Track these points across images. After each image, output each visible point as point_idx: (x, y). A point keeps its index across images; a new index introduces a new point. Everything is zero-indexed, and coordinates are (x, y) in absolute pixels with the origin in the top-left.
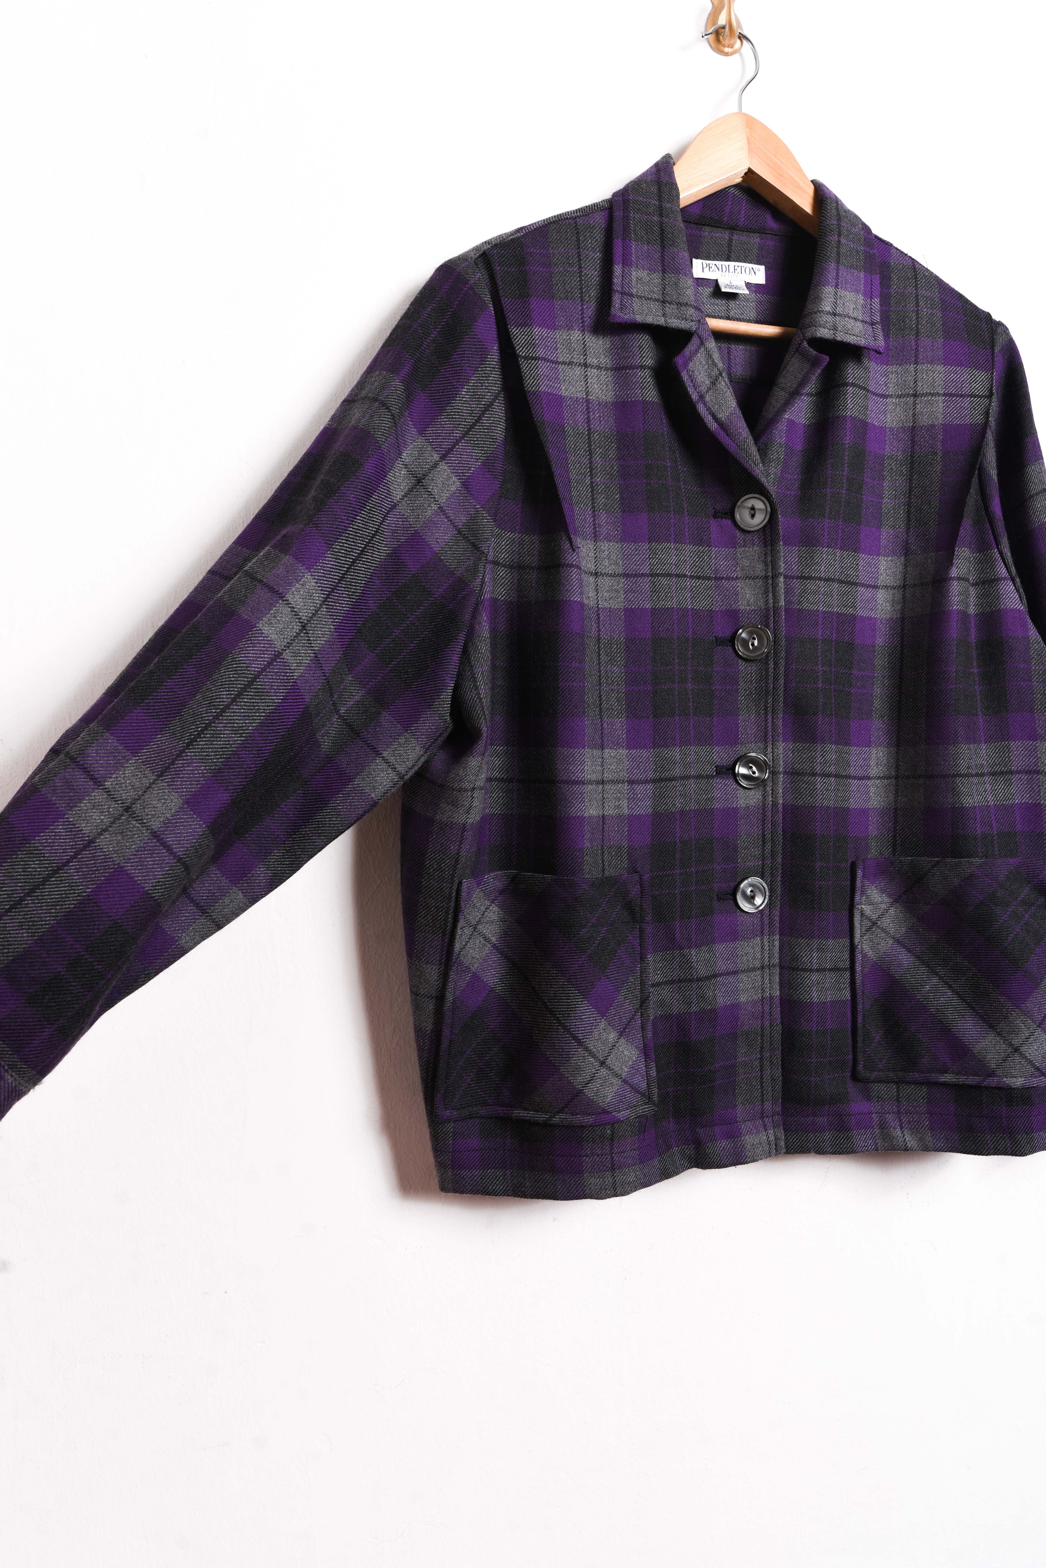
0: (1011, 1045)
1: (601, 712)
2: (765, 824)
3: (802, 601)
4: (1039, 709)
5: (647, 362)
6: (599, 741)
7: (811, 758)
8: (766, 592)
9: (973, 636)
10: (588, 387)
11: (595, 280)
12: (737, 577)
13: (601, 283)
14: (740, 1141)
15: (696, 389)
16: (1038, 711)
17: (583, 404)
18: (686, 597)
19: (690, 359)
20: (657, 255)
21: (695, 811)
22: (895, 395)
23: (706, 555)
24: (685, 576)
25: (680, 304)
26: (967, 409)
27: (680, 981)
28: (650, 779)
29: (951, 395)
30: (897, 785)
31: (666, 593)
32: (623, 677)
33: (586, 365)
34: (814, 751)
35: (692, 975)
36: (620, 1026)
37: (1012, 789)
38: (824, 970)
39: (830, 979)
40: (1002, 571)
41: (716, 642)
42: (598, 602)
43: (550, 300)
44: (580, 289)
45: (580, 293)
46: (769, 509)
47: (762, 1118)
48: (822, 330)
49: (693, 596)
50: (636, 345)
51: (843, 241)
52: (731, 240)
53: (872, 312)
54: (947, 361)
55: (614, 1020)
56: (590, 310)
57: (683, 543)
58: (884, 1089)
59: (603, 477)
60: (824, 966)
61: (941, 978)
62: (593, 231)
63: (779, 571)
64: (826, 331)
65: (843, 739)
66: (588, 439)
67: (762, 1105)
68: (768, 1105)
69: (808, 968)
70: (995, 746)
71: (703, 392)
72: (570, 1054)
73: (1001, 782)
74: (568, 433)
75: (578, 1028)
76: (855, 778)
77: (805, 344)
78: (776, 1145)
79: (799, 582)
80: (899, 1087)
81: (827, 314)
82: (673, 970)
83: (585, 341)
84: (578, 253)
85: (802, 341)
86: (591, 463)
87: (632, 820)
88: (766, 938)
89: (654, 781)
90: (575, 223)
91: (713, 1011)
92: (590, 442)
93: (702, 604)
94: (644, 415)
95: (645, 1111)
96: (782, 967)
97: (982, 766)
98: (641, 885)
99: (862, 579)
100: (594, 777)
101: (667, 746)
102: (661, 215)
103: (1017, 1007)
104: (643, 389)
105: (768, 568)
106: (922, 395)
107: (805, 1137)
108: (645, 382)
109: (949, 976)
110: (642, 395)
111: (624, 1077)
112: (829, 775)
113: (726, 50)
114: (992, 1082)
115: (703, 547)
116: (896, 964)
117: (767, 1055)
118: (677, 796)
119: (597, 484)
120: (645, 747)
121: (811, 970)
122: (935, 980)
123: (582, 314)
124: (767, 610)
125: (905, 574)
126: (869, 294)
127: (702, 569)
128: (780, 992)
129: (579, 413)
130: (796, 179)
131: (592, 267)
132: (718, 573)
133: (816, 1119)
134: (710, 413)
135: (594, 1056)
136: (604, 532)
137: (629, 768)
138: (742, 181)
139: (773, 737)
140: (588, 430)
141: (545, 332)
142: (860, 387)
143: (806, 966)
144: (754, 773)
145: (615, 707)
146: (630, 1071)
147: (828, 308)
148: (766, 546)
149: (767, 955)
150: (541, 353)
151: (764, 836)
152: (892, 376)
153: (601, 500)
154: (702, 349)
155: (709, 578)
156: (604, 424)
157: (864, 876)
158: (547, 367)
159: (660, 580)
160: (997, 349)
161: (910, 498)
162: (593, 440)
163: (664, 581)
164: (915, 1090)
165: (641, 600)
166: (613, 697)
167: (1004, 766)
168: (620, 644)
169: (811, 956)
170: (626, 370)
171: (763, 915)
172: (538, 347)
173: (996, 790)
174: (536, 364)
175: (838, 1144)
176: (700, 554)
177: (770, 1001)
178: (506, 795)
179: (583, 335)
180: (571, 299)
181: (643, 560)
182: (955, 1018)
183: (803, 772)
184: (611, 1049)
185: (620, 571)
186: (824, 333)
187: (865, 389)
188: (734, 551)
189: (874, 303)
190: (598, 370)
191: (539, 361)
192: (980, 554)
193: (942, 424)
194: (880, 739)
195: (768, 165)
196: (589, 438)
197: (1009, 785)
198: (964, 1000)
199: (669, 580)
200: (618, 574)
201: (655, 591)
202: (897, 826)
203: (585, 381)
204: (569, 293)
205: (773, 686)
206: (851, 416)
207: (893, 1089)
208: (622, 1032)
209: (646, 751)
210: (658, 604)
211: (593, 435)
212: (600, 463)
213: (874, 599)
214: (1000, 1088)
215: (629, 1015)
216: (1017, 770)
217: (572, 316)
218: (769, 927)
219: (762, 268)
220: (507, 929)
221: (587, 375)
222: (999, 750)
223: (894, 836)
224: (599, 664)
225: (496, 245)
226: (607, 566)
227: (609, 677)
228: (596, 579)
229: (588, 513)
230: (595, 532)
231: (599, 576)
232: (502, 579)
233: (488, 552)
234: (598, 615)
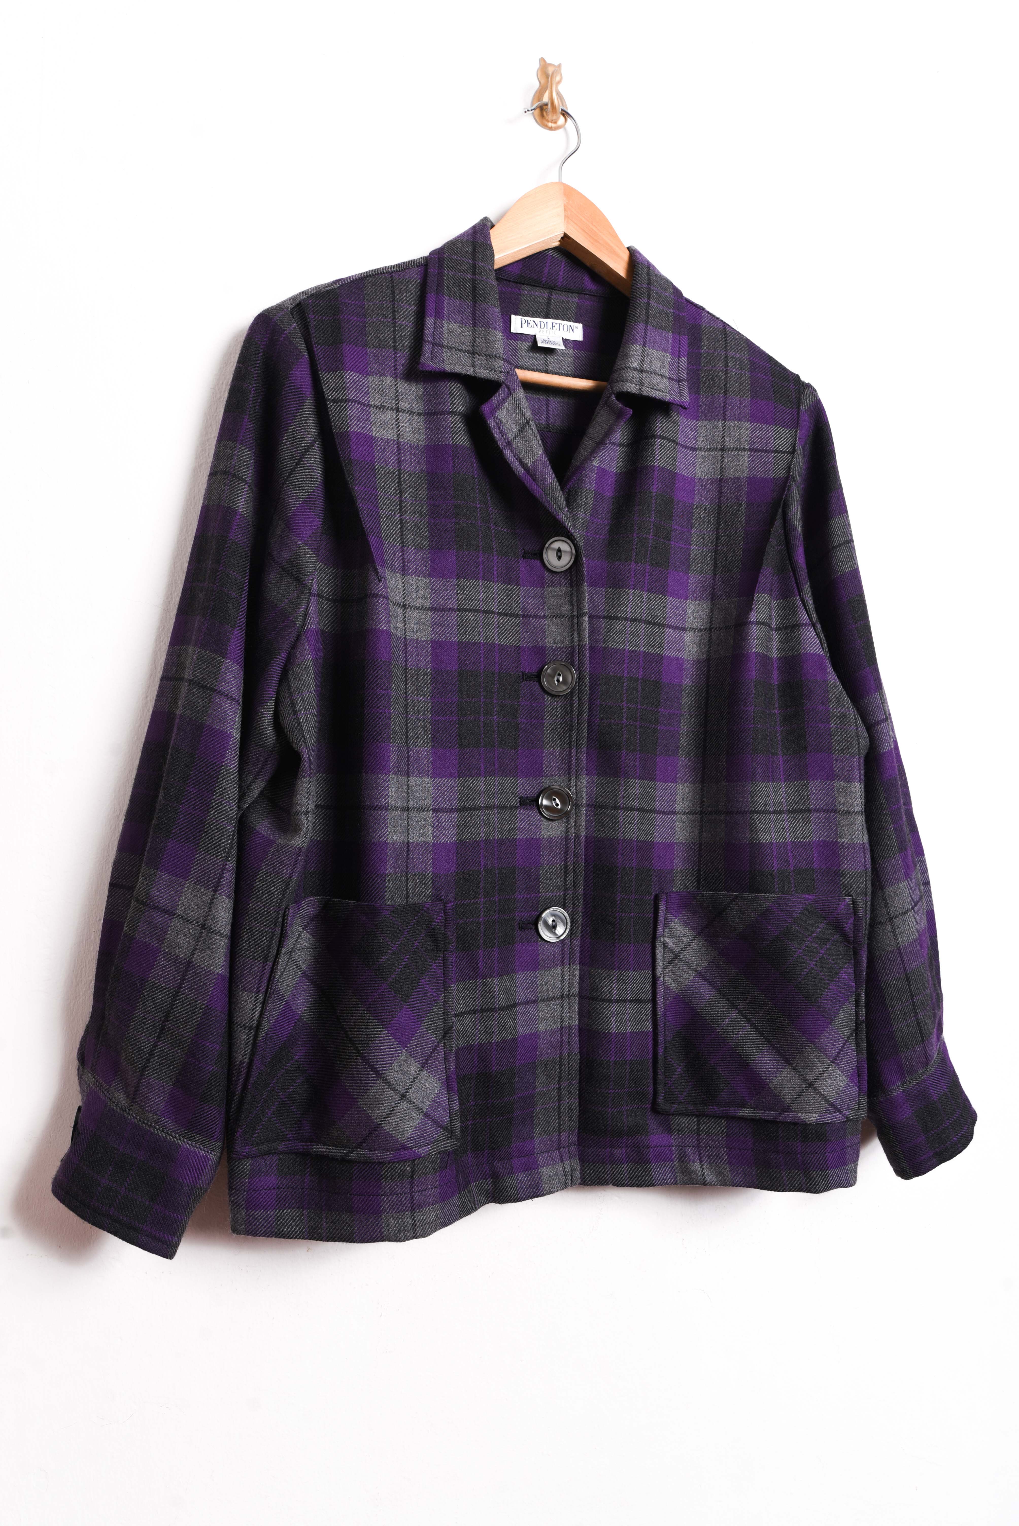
0: (805, 1080)
1: (407, 740)
2: (567, 855)
3: (608, 640)
4: (837, 750)
5: (458, 408)
6: (405, 768)
7: (615, 792)
8: (572, 631)
9: (775, 679)
10: (399, 430)
11: (409, 331)
12: (544, 615)
13: (415, 333)
14: (537, 1172)
15: (502, 436)
16: (835, 752)
17: (394, 445)
18: (493, 632)
19: (498, 407)
20: (469, 310)
21: (498, 840)
22: (704, 449)
23: (514, 594)
24: (493, 612)
25: (488, 356)
26: (771, 464)
27: (483, 1010)
28: (455, 808)
29: (757, 450)
30: (702, 820)
31: (473, 628)
32: (429, 707)
33: (397, 410)
34: (618, 785)
35: (494, 1004)
36: (421, 1057)
37: (810, 826)
38: (625, 1001)
39: (631, 1010)
40: (805, 618)
41: (523, 677)
42: (405, 633)
43: (363, 347)
44: (394, 338)
45: (393, 342)
46: (574, 551)
47: (559, 1148)
48: (629, 384)
49: (500, 632)
50: (447, 392)
51: (653, 303)
52: (549, 299)
53: (679, 370)
54: (754, 418)
55: (415, 1051)
56: (403, 358)
57: (491, 581)
58: (684, 1122)
59: (412, 515)
60: (624, 997)
61: (740, 1012)
62: (409, 285)
63: (584, 611)
64: (633, 386)
65: (649, 774)
66: (398, 478)
67: (559, 1136)
68: (564, 1136)
69: (607, 999)
70: (795, 785)
71: (510, 439)
73: (799, 820)
74: (378, 472)
75: (377, 1059)
76: (660, 812)
77: (613, 398)
78: (572, 1176)
79: (605, 622)
80: (700, 1120)
81: (634, 370)
82: (476, 1000)
83: (397, 387)
84: (392, 305)
85: (611, 395)
86: (401, 501)
87: (437, 848)
88: (566, 967)
89: (458, 810)
90: (391, 277)
91: (513, 1040)
92: (400, 482)
93: (510, 639)
94: (454, 458)
95: (447, 1147)
96: (581, 996)
97: (781, 804)
98: (445, 912)
99: (668, 621)
100: (399, 803)
101: (472, 776)
102: (474, 273)
103: (812, 1042)
104: (453, 434)
105: (573, 608)
106: (729, 450)
107: (603, 1169)
108: (456, 427)
109: (747, 1010)
110: (452, 439)
111: (425, 1110)
112: (632, 809)
113: (551, 124)
114: (787, 1117)
115: (511, 586)
116: (697, 997)
117: (565, 1084)
118: (480, 825)
119: (406, 521)
120: (451, 776)
121: (611, 1001)
122: (734, 1014)
123: (394, 362)
124: (573, 647)
125: (711, 617)
126: (676, 353)
127: (509, 607)
128: (579, 1022)
129: (390, 454)
130: (612, 244)
131: (406, 318)
132: (526, 611)
133: (614, 1151)
134: (517, 459)
135: (393, 1089)
136: (413, 566)
137: (434, 796)
138: (560, 245)
139: (576, 770)
140: (398, 470)
141: (357, 376)
142: (668, 439)
143: (605, 997)
144: (557, 805)
145: (421, 735)
146: (432, 1104)
147: (635, 365)
148: (572, 587)
149: (567, 985)
150: (351, 395)
151: (566, 867)
152: (702, 431)
153: (410, 537)
154: (510, 398)
155: (517, 616)
156: (413, 466)
157: (667, 909)
158: (358, 409)
159: (467, 615)
160: (803, 409)
161: (717, 546)
162: (404, 480)
163: (472, 616)
164: (715, 1123)
165: (448, 633)
166: (420, 726)
167: (802, 804)
168: (426, 674)
169: (611, 987)
170: (437, 415)
171: (564, 945)
172: (349, 390)
173: (794, 828)
174: (346, 406)
175: (636, 1177)
176: (508, 593)
177: (569, 1031)
179: (395, 382)
180: (384, 348)
181: (450, 595)
182: (753, 1052)
183: (606, 805)
184: (412, 1082)
185: (428, 604)
186: (631, 387)
187: (673, 441)
188: (543, 590)
189: (682, 362)
190: (410, 414)
191: (349, 403)
192: (783, 600)
193: (747, 477)
194: (686, 775)
195: (584, 231)
196: (400, 478)
197: (807, 822)
198: (762, 1035)
199: (476, 616)
200: (426, 608)
201: (462, 625)
202: (701, 861)
203: (397, 425)
204: (382, 342)
205: (577, 722)
206: (658, 467)
207: (694, 1123)
208: (423, 1064)
209: (451, 780)
210: (465, 638)
211: (404, 476)
212: (410, 501)
213: (681, 640)
214: (795, 1124)
215: (432, 1046)
216: (815, 809)
217: (384, 363)
218: (570, 957)
219: (580, 326)
221: (398, 419)
222: (798, 788)
223: (699, 870)
224: (406, 693)
225: (312, 295)
226: (415, 600)
227: (416, 707)
228: (403, 610)
229: (397, 548)
230: (404, 566)
231: (407, 608)
232: (326, 612)
233: (312, 586)
234: (406, 645)
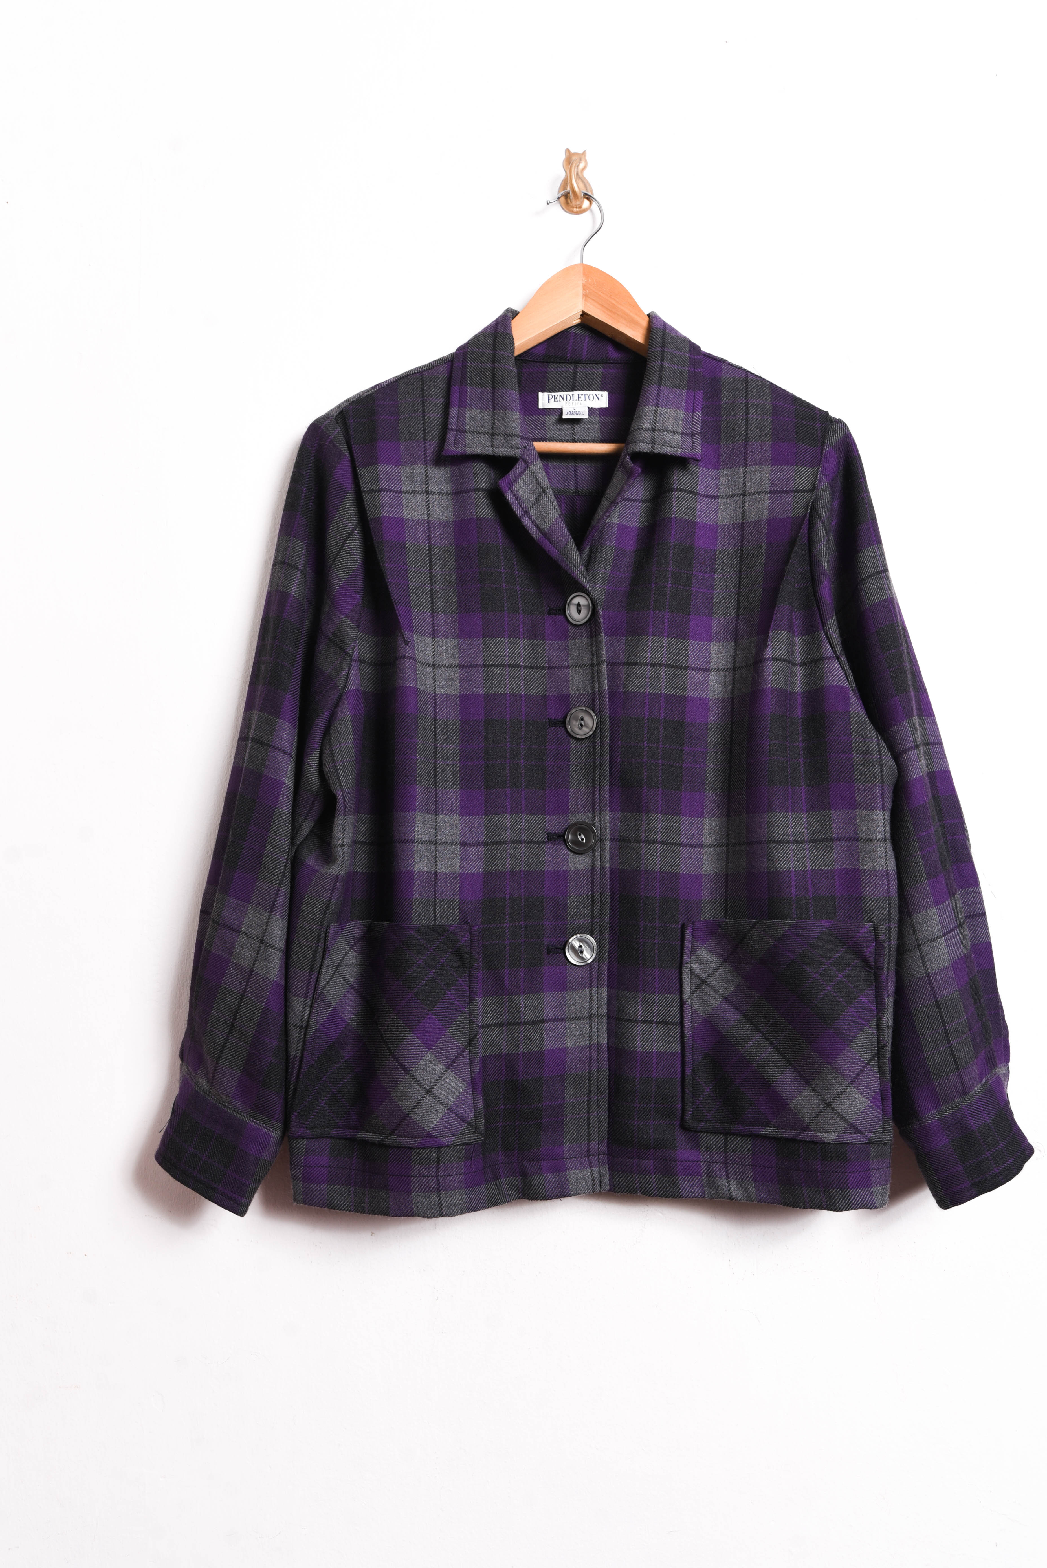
0: (823, 1100)
1: (435, 784)
2: (594, 886)
3: (628, 684)
4: (859, 780)
5: (481, 485)
6: (434, 808)
7: (637, 826)
8: (593, 678)
9: (799, 713)
10: (429, 510)
11: (438, 421)
12: (568, 666)
13: (443, 423)
14: (565, 1175)
15: (521, 506)
17: (425, 524)
18: (519, 685)
19: (515, 480)
20: (489, 396)
21: (525, 872)
22: (726, 496)
23: (540, 648)
24: (519, 666)
25: (506, 435)
26: (790, 504)
27: (510, 1024)
28: (482, 843)
29: (777, 492)
30: (728, 852)
31: (499, 681)
32: (458, 753)
33: (427, 493)
34: (640, 820)
35: (520, 1019)
36: (447, 1059)
37: (833, 855)
38: (651, 1022)
39: (657, 1032)
40: (828, 651)
41: (549, 724)
42: (435, 689)
43: (396, 442)
44: (423, 430)
45: (422, 434)
46: (591, 605)
47: (588, 1156)
48: (641, 444)
49: (527, 684)
50: (471, 472)
51: (666, 364)
52: (575, 373)
53: (693, 424)
54: (776, 461)
55: (441, 1053)
56: (432, 447)
57: (517, 638)
58: (712, 1139)
59: (442, 584)
60: (649, 1018)
61: (763, 1035)
62: (437, 381)
63: (602, 659)
64: (645, 445)
65: (673, 809)
66: (428, 553)
67: (589, 1144)
68: (594, 1145)
69: (632, 1020)
70: (817, 815)
71: (527, 508)
72: (398, 1081)
73: (821, 849)
74: (409, 549)
75: (405, 1057)
76: (685, 845)
77: (628, 458)
78: (598, 1183)
79: (625, 668)
80: (727, 1139)
81: (647, 431)
82: (502, 1014)
83: (427, 473)
84: (422, 401)
85: (626, 455)
86: (431, 573)
87: (464, 877)
88: (594, 990)
89: (485, 844)
90: (421, 376)
91: (541, 1053)
92: (430, 556)
93: (536, 690)
94: (478, 530)
95: (471, 1140)
96: (609, 1017)
97: (802, 834)
98: (471, 934)
99: (691, 663)
100: (426, 838)
101: (498, 814)
102: (494, 362)
103: (829, 1063)
104: (477, 509)
105: (593, 657)
106: (750, 494)
107: (631, 1178)
108: (479, 502)
109: (770, 1033)
110: (476, 514)
111: (450, 1106)
112: (655, 842)
113: (575, 210)
114: (807, 1136)
115: (537, 640)
116: (724, 1021)
117: (594, 1098)
118: (507, 857)
119: (436, 590)
120: (477, 814)
121: (636, 1021)
122: (758, 1037)
123: (424, 451)
124: (594, 694)
125: (735, 657)
126: (690, 409)
127: (536, 660)
128: (608, 1040)
129: (420, 532)
130: (631, 314)
131: (435, 410)
132: (551, 663)
133: (642, 1161)
134: (535, 525)
135: (420, 1084)
136: (442, 630)
137: (462, 832)
138: (581, 321)
139: (600, 807)
140: (428, 546)
141: (389, 468)
142: (685, 491)
143: (630, 1017)
144: (583, 839)
145: (450, 779)
146: (457, 1101)
147: (648, 425)
148: (591, 637)
149: (595, 1005)
150: (384, 485)
151: (593, 897)
152: (723, 480)
153: (440, 604)
154: (527, 471)
155: (543, 668)
156: (443, 541)
157: (693, 937)
158: (390, 497)
159: (493, 670)
160: (828, 446)
161: (739, 588)
162: (434, 554)
163: (497, 671)
164: (741, 1142)
165: (475, 687)
166: (449, 770)
167: (824, 833)
168: (455, 725)
169: (636, 1009)
170: (463, 493)
171: (592, 969)
172: (382, 481)
173: (815, 857)
174: (379, 495)
175: (664, 1188)
176: (534, 647)
177: (598, 1049)
178: (368, 856)
179: (425, 468)
180: (414, 440)
181: (477, 653)
182: (775, 1073)
183: (629, 839)
184: (437, 1080)
185: (457, 662)
186: (643, 447)
187: (691, 492)
188: (566, 643)
189: (696, 416)
190: (439, 495)
191: (381, 492)
192: (808, 636)
193: (767, 519)
194: (713, 810)
195: (602, 306)
196: (430, 552)
197: (829, 851)
198: (784, 1057)
199: (502, 670)
200: (455, 666)
201: (488, 679)
202: (728, 891)
203: (427, 506)
204: (413, 434)
205: (600, 762)
206: (676, 518)
207: (722, 1140)
208: (449, 1065)
209: (478, 818)
210: (491, 690)
211: (434, 550)
212: (440, 572)
213: (706, 681)
214: (815, 1143)
215: (457, 1051)
216: (837, 838)
217: (415, 453)
218: (598, 980)
219: (605, 394)
220: (363, 972)
221: (428, 501)
222: (820, 818)
223: (726, 900)
224: (435, 741)
225: (353, 402)
226: (444, 659)
227: (445, 753)
228: (433, 669)
229: (427, 614)
230: (434, 630)
231: (437, 667)
232: (369, 675)
233: (353, 653)
234: (435, 700)
